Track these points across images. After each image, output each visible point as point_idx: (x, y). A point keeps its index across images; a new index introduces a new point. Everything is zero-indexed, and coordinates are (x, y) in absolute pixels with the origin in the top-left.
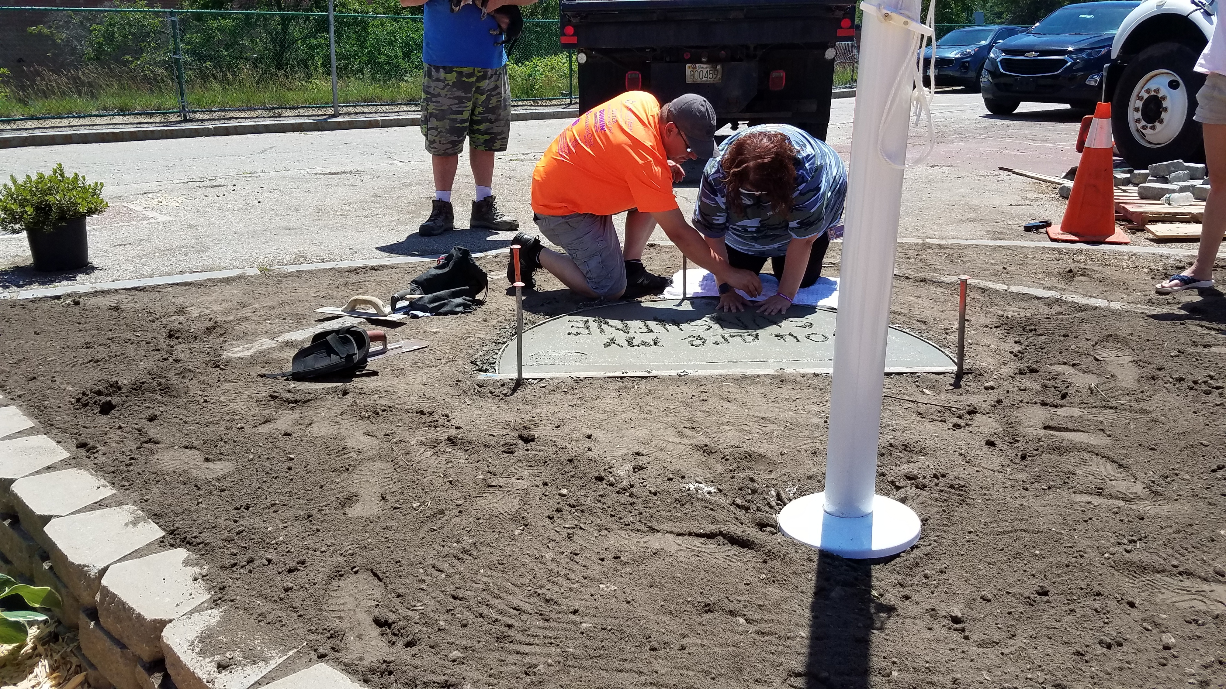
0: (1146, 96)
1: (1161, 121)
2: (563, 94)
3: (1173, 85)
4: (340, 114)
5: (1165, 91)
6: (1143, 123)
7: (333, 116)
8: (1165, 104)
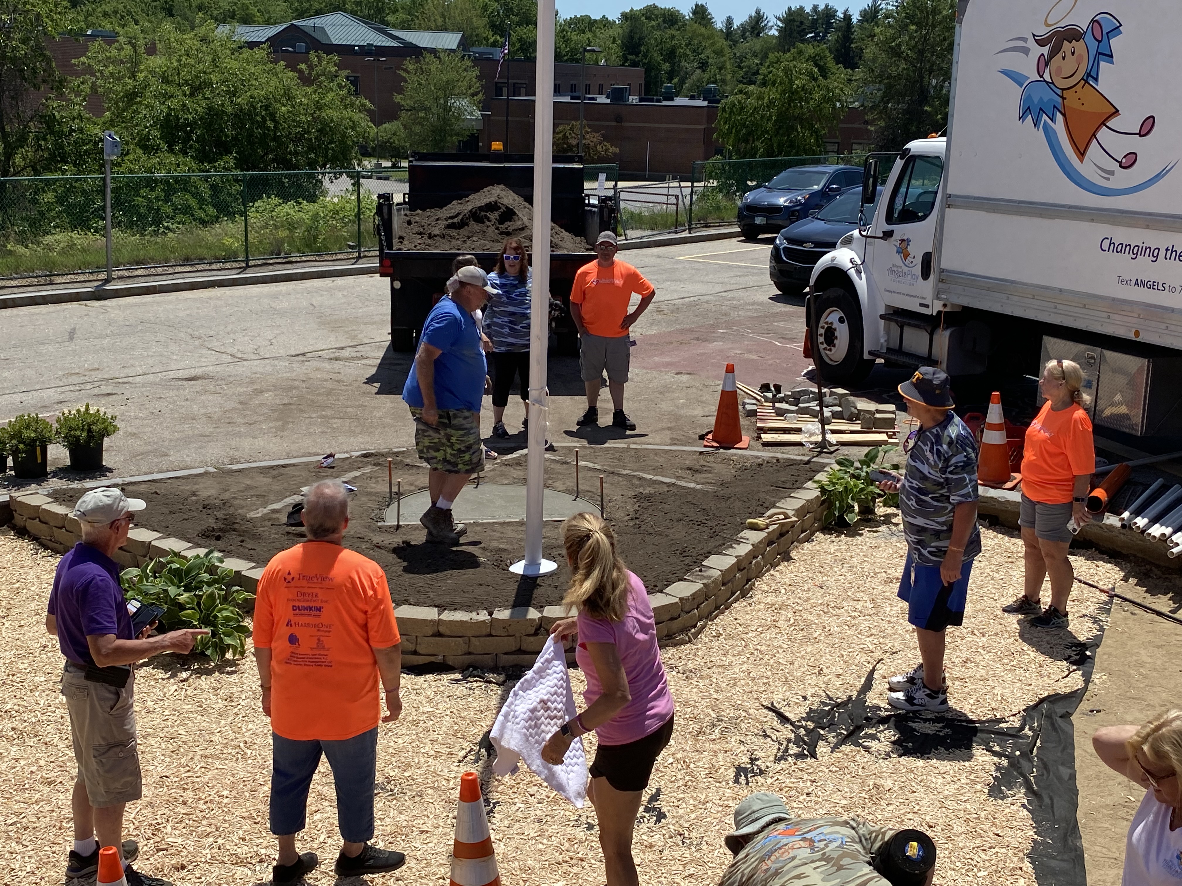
0: (826, 326)
1: (834, 346)
2: (350, 247)
3: (841, 320)
4: (114, 279)
5: (836, 325)
6: (825, 345)
7: (107, 281)
8: (837, 334)
